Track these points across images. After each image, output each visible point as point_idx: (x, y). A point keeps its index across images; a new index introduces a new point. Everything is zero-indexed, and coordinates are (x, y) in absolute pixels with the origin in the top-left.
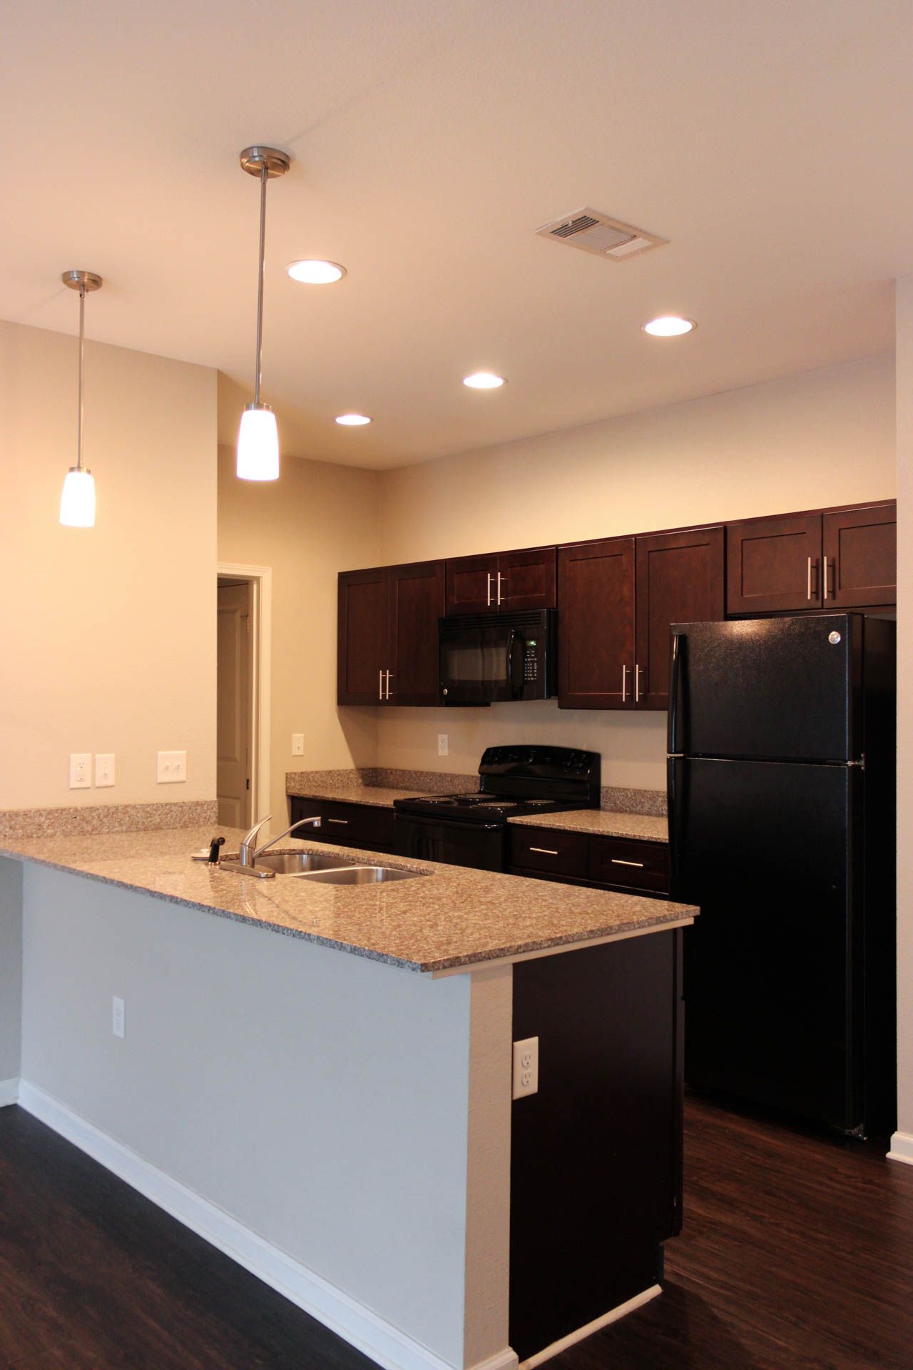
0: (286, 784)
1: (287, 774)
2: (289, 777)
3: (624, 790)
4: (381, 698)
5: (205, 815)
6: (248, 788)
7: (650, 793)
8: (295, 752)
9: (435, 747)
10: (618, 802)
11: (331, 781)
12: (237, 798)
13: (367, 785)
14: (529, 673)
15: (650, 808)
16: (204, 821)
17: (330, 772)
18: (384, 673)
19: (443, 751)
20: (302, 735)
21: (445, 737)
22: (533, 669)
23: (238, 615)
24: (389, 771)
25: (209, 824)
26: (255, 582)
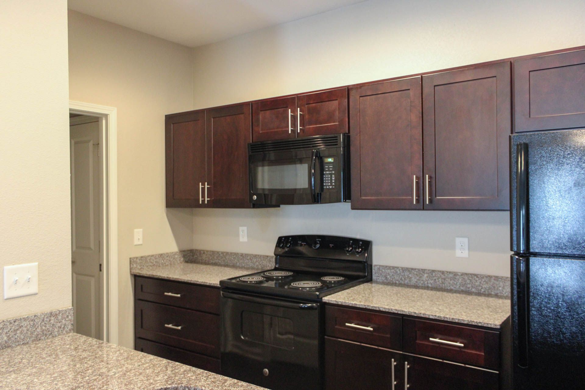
0: (130, 266)
1: (130, 258)
2: (132, 261)
3: (394, 268)
4: (201, 203)
5: (59, 324)
6: (100, 270)
7: (417, 270)
8: (136, 242)
9: (238, 235)
10: (388, 277)
11: (163, 261)
12: (93, 276)
13: (187, 262)
14: (328, 183)
15: (416, 282)
16: (58, 331)
17: (162, 255)
18: (203, 184)
19: (243, 237)
20: (141, 230)
21: (245, 228)
22: (331, 180)
23: (91, 144)
24: (202, 252)
25: (64, 332)
26: (104, 118)
